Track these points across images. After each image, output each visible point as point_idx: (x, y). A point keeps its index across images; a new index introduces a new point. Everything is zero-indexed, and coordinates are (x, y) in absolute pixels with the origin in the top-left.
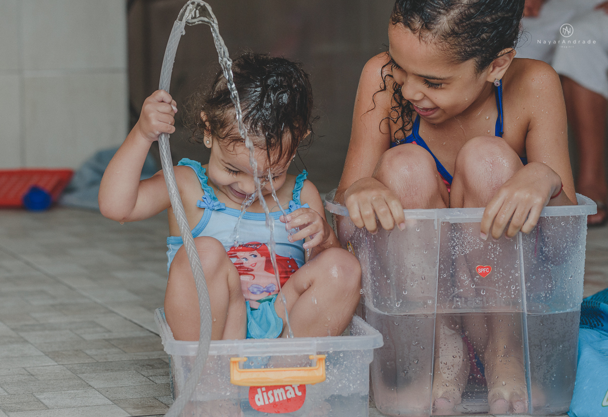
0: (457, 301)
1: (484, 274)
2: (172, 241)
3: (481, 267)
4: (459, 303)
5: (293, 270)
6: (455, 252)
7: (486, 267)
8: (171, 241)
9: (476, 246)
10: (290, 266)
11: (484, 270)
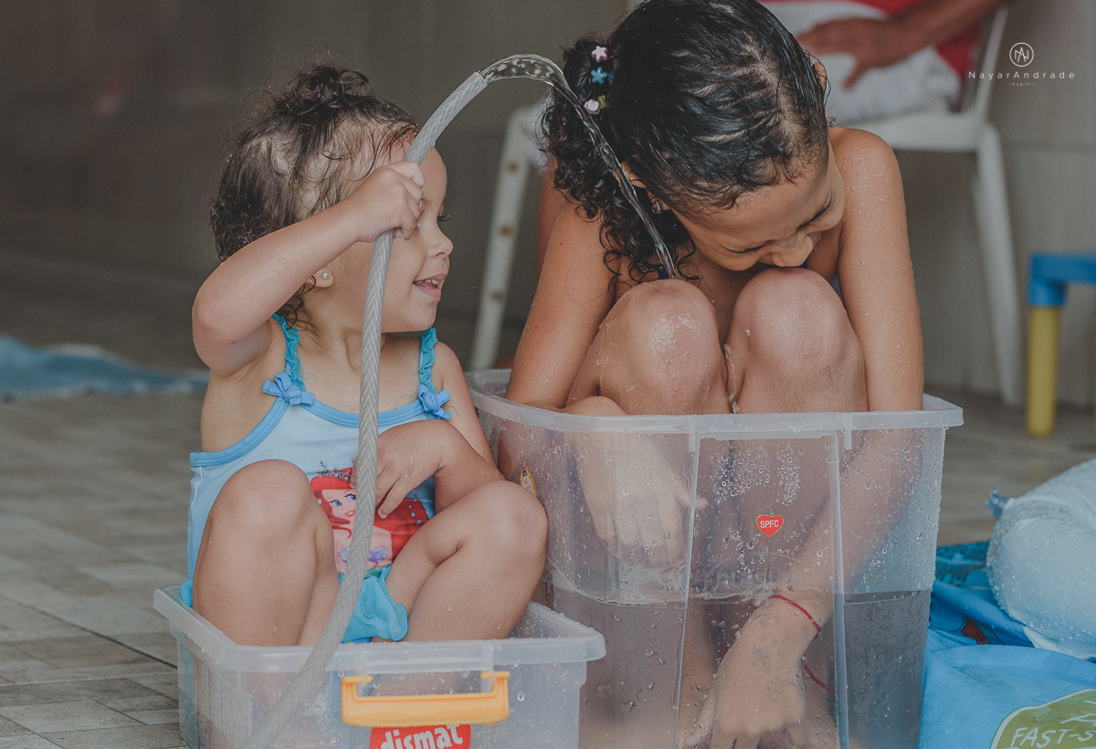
0: (723, 579)
1: (770, 530)
2: (205, 461)
3: (765, 519)
4: (727, 582)
5: (419, 522)
6: (721, 492)
7: (774, 519)
8: (200, 461)
9: (757, 481)
10: (413, 515)
11: (770, 523)
